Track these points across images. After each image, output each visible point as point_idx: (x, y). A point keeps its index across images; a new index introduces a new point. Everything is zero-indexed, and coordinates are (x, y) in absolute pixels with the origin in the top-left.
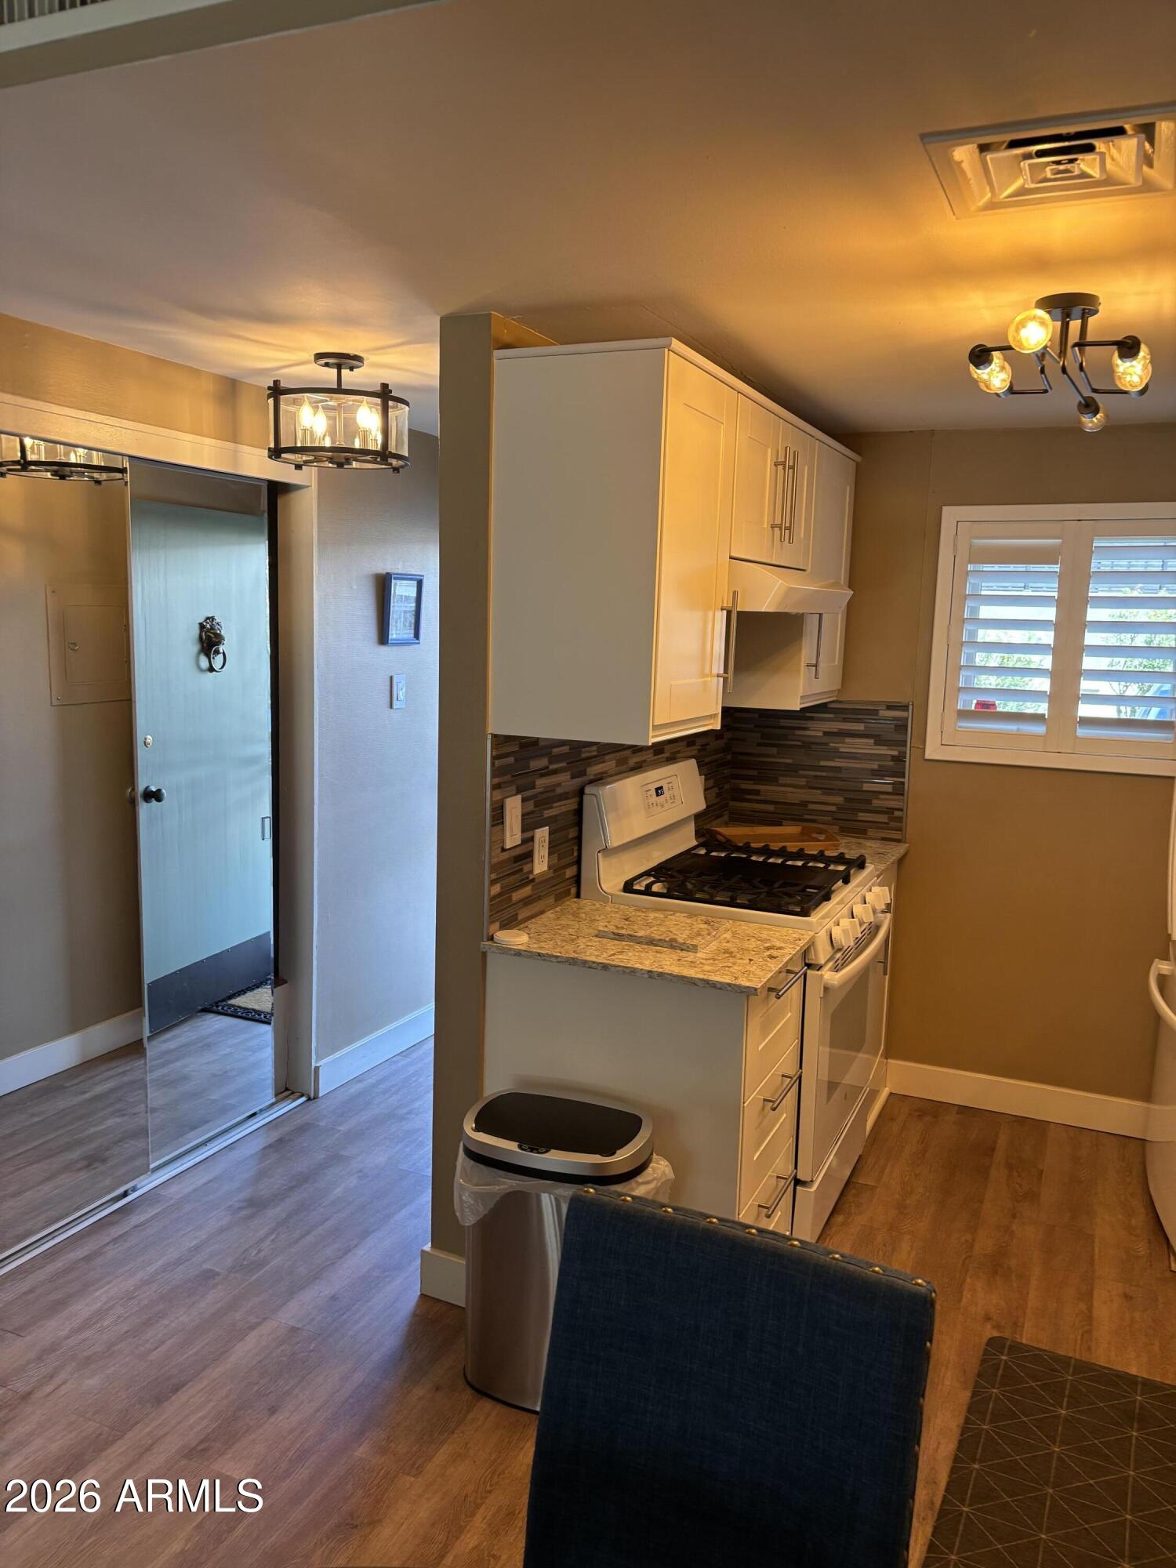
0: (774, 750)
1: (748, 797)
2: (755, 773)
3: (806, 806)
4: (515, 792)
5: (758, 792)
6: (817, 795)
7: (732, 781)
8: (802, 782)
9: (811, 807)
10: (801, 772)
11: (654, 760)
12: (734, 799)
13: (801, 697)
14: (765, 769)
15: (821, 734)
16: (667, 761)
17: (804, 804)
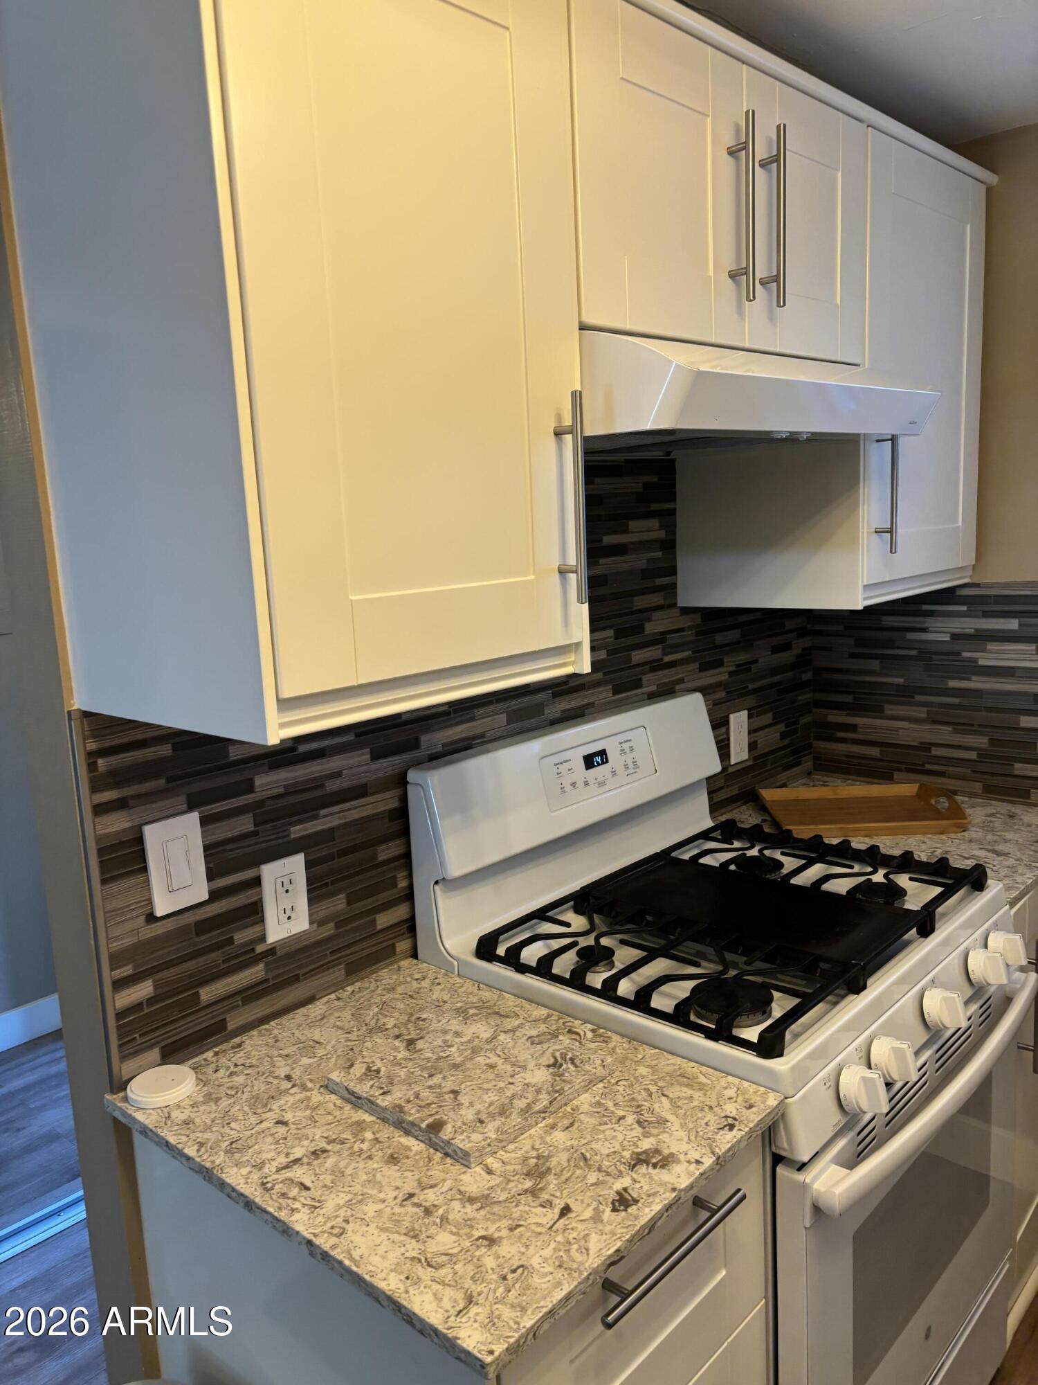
0: (875, 664)
1: (840, 734)
2: (848, 699)
3: (929, 750)
4: (185, 807)
5: (853, 728)
6: (944, 734)
7: (815, 710)
8: (922, 713)
9: (936, 751)
10: (918, 698)
11: (614, 701)
12: (818, 738)
13: (867, 587)
14: (865, 693)
15: (947, 638)
16: (649, 699)
17: (925, 747)
